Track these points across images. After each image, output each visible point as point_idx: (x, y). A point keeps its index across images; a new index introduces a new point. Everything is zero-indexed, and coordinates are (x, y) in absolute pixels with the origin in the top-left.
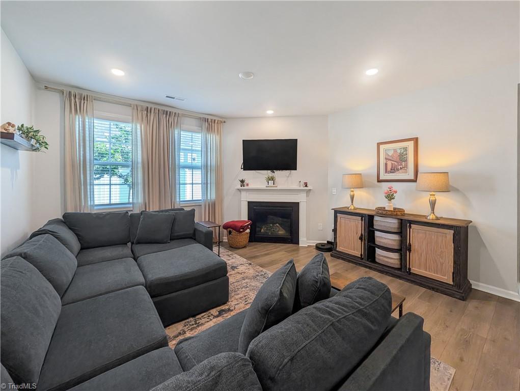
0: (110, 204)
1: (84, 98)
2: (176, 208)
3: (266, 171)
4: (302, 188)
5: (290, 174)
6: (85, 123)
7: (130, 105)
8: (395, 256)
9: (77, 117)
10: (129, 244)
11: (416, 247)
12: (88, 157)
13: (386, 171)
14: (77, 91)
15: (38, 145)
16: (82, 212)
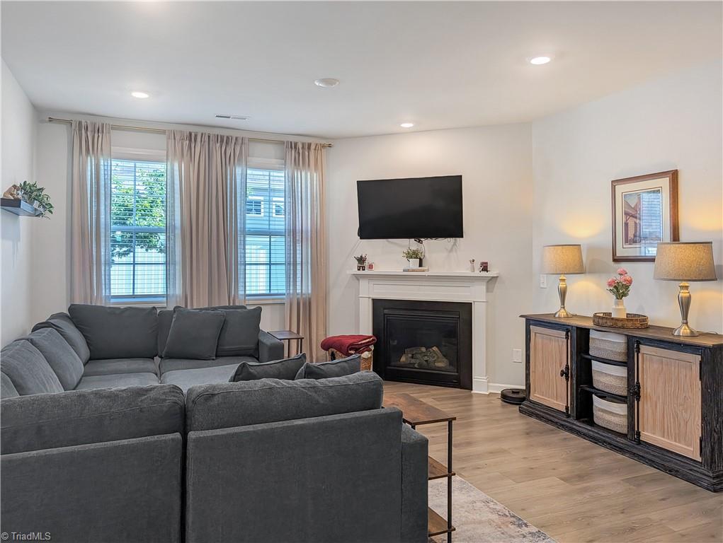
0: (134, 296)
1: (99, 130)
2: (237, 304)
3: (408, 240)
4: (478, 273)
5: (455, 244)
6: (99, 168)
7: (164, 132)
8: (621, 409)
9: (89, 158)
10: (157, 359)
11: (649, 390)
12: (102, 220)
13: (627, 241)
14: (89, 120)
15: (41, 209)
16: (94, 304)
